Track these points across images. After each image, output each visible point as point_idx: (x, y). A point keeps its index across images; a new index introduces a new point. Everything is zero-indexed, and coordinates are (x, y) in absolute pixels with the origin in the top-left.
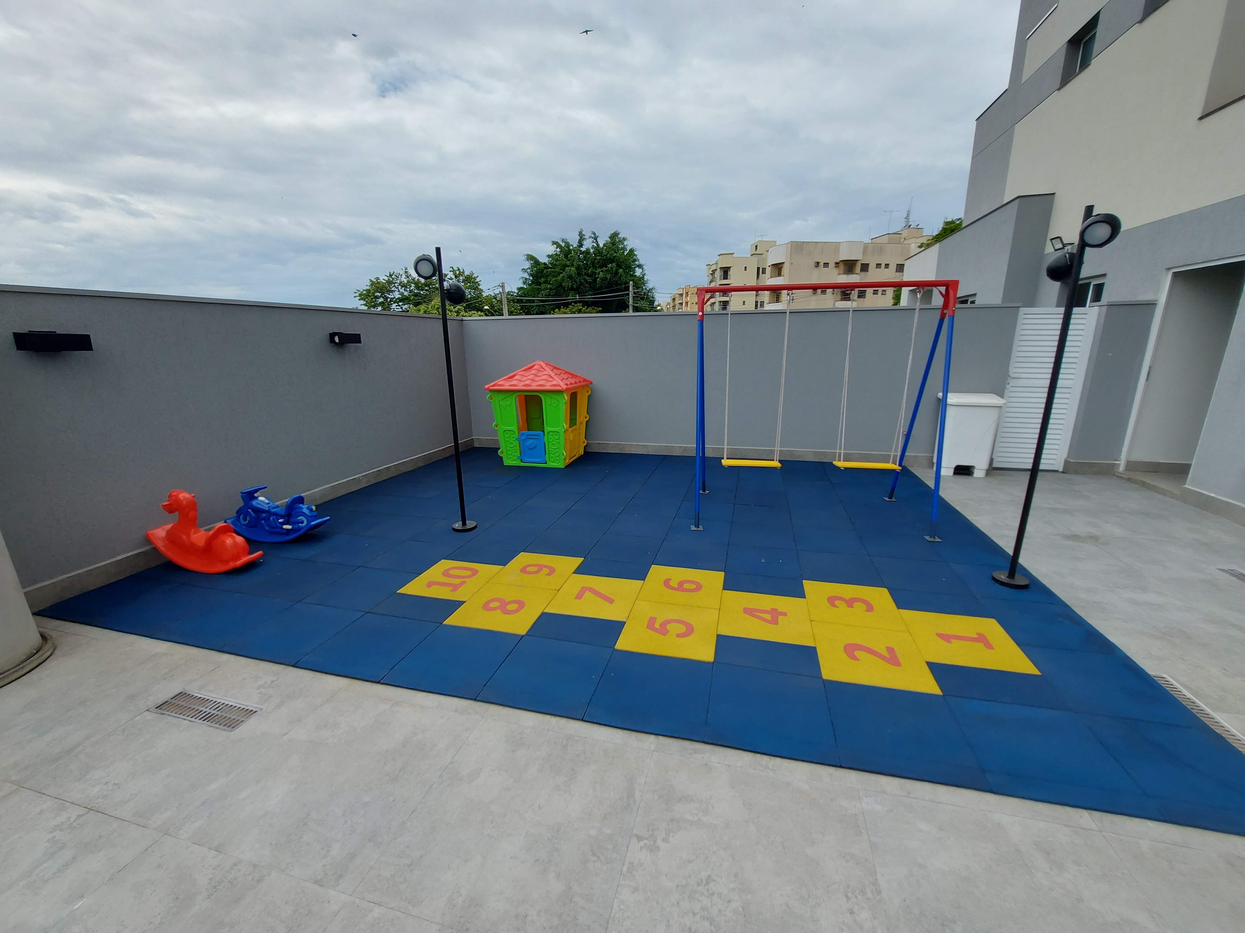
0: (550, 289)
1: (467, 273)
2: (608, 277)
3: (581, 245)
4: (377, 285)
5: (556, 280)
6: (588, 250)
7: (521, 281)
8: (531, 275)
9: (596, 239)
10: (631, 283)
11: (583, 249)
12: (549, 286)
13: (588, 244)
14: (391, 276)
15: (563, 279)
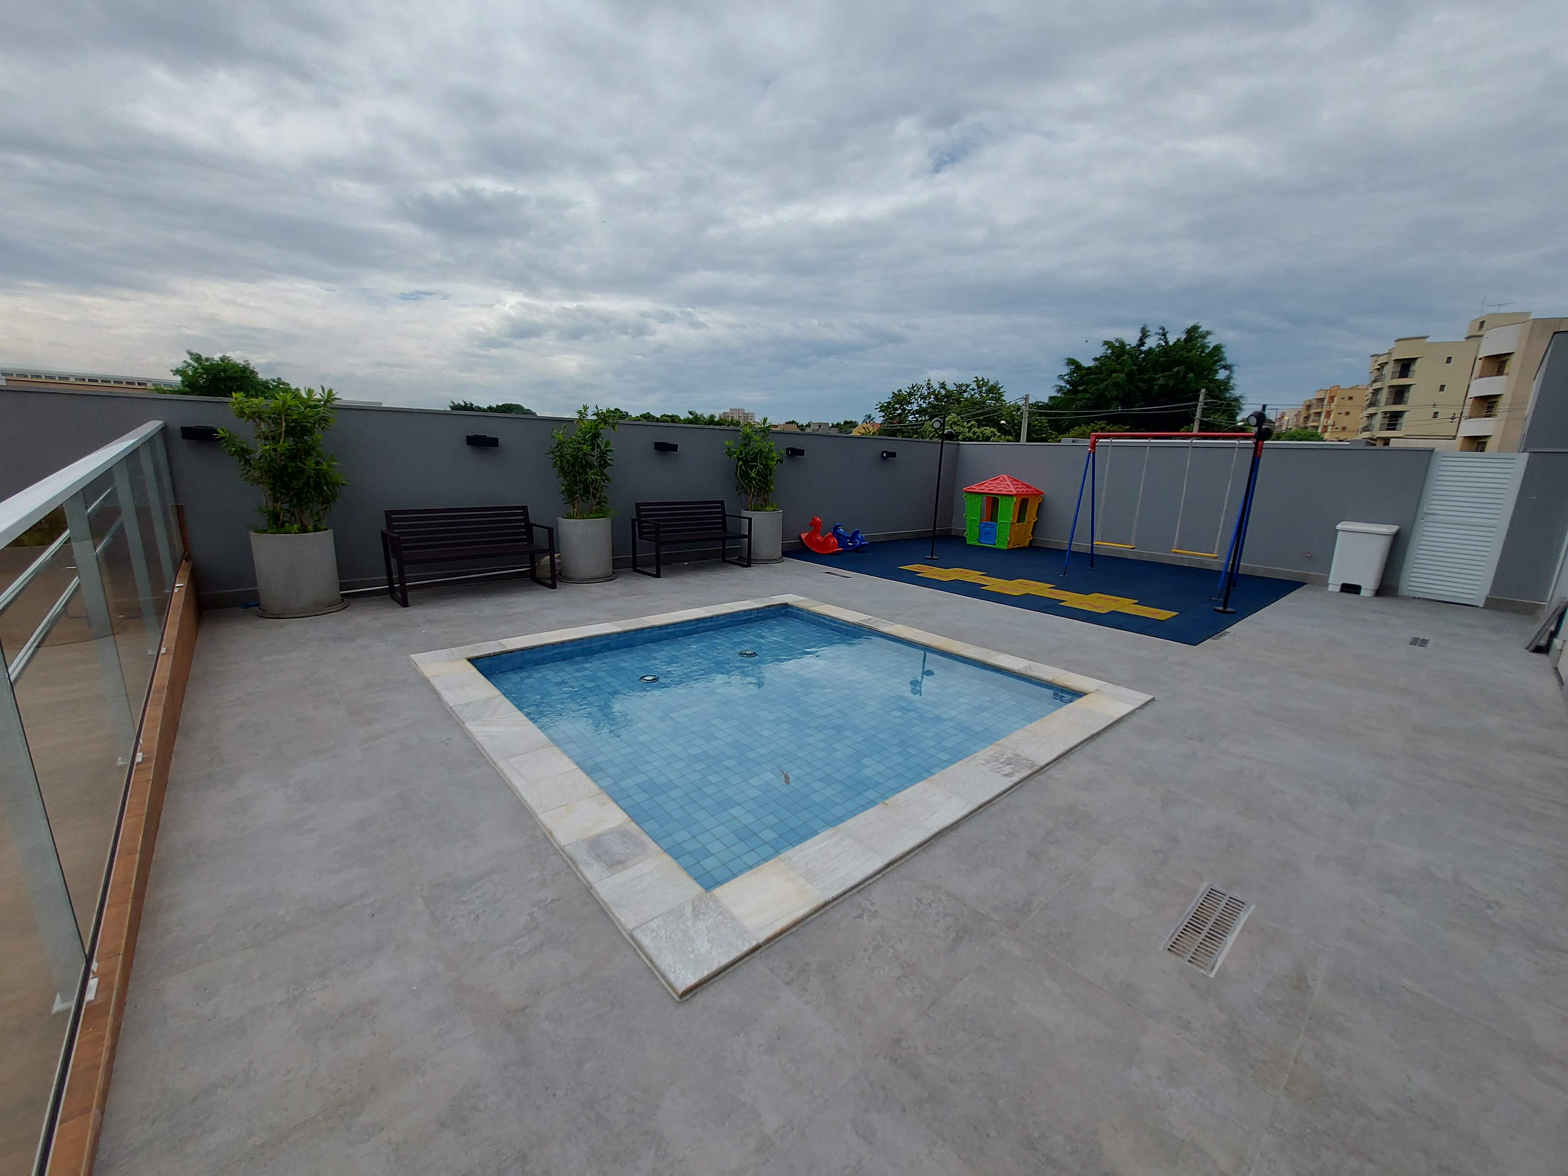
0: (1089, 399)
1: (991, 384)
2: (1171, 383)
3: (1142, 342)
4: (898, 398)
5: (1097, 389)
6: (1150, 349)
7: (1055, 389)
8: (1068, 382)
9: (1164, 335)
10: (1203, 390)
11: (1143, 348)
12: (1087, 396)
13: (1152, 342)
14: (913, 387)
15: (1106, 388)
